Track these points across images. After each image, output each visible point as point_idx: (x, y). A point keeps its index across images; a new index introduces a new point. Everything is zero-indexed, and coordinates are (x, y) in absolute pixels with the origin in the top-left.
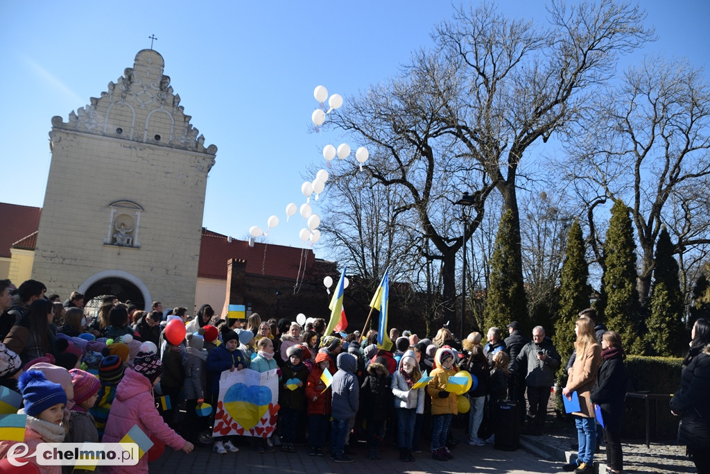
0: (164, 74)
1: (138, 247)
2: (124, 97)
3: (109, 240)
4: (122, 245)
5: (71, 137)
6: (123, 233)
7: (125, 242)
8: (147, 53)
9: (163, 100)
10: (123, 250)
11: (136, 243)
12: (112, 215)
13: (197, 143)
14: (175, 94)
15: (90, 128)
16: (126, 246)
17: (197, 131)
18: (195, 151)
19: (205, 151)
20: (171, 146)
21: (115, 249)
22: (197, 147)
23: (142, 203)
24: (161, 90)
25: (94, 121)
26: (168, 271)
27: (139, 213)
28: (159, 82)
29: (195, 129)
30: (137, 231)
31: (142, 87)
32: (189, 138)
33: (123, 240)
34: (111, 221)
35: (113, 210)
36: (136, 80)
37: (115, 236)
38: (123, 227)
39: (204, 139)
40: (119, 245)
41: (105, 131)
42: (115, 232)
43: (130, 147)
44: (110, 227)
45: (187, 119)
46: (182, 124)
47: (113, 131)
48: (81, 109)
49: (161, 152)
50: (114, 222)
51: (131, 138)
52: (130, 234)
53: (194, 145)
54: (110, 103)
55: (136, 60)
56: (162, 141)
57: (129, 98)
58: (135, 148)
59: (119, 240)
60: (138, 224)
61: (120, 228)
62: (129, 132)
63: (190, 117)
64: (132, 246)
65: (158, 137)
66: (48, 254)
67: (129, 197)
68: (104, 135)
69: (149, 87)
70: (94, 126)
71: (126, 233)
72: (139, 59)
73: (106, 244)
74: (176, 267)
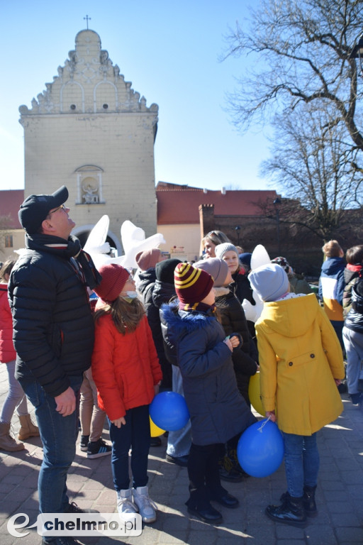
0: (103, 49)
1: (104, 203)
2: (72, 77)
3: (79, 201)
4: (90, 203)
5: (36, 120)
6: (90, 193)
7: (93, 200)
8: (85, 34)
9: (105, 72)
10: (91, 207)
11: (101, 200)
12: (78, 180)
13: (140, 105)
14: (114, 65)
15: (49, 110)
16: (94, 203)
17: (138, 94)
18: (139, 112)
19: (148, 111)
20: (118, 111)
21: (85, 207)
22: (140, 108)
23: (102, 165)
24: (102, 63)
25: (51, 103)
26: (131, 219)
27: (100, 174)
28: (98, 57)
29: (136, 93)
30: (101, 189)
31: (86, 64)
32: (132, 101)
33: (90, 199)
34: (79, 184)
35: (79, 175)
36: (79, 60)
37: (84, 197)
38: (89, 188)
39: (145, 100)
40: (87, 204)
41: (62, 110)
42: (84, 193)
43: (84, 119)
44: (79, 189)
45: (128, 85)
46: (124, 90)
47: (68, 109)
48: (40, 96)
49: (110, 118)
51: (84, 111)
52: (96, 193)
53: (138, 107)
54: (62, 85)
55: (76, 41)
56: (110, 108)
57: (76, 77)
58: (88, 119)
59: (87, 200)
60: (101, 184)
61: (87, 189)
62: (81, 107)
63: (130, 84)
64: (99, 203)
65: (106, 106)
67: (89, 162)
68: (62, 113)
69: (91, 64)
70: (52, 107)
71: (93, 193)
72: (79, 39)
73: (77, 204)
74: (137, 216)
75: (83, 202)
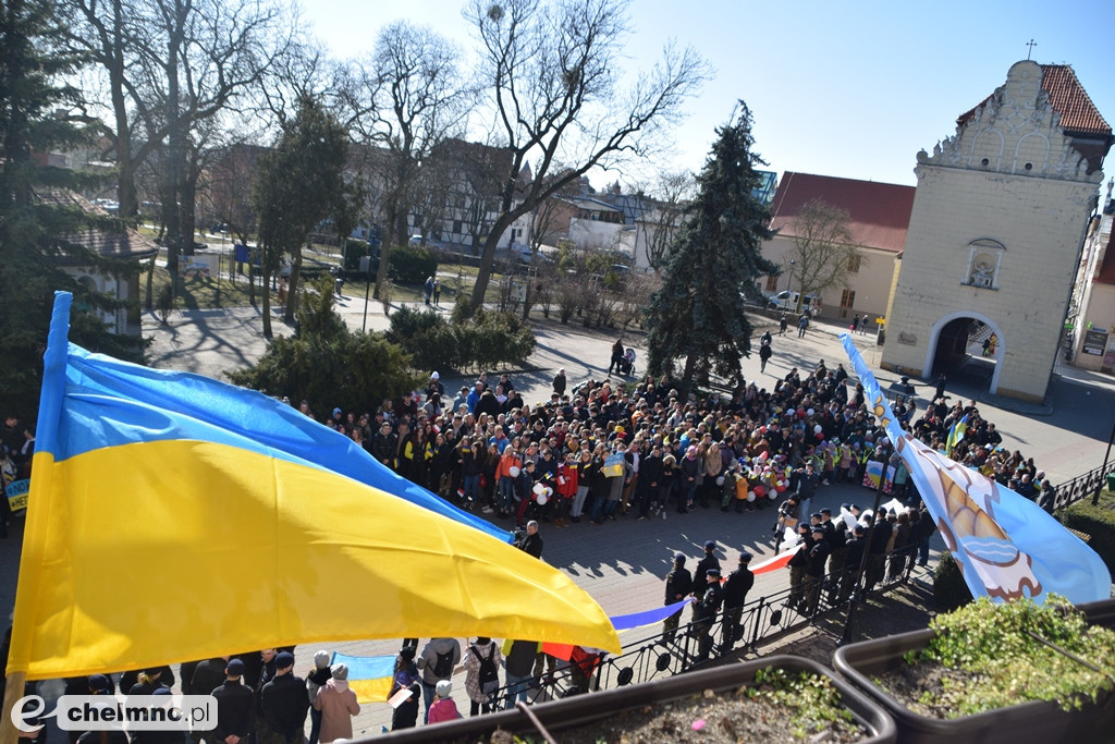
1: (996, 290)
2: (992, 123)
3: (966, 280)
4: (979, 287)
5: (935, 172)
6: (983, 272)
7: (984, 282)
8: (1024, 65)
9: (1038, 120)
10: (979, 290)
11: (994, 285)
12: (972, 254)
13: (1078, 170)
15: (954, 161)
16: (983, 287)
18: (1074, 180)
19: (1088, 179)
20: (1043, 176)
21: (972, 290)
22: (1077, 174)
23: (1005, 242)
24: (1037, 108)
25: (959, 154)
26: (1026, 316)
27: (1000, 252)
28: (1034, 100)
30: (997, 272)
31: (1015, 108)
32: (1067, 165)
33: (981, 280)
34: (971, 260)
35: (973, 249)
36: (1007, 102)
37: (973, 276)
38: (982, 267)
40: (976, 286)
41: (969, 164)
42: (976, 272)
43: (996, 180)
44: (969, 266)
45: (1068, 142)
46: (1060, 148)
47: (978, 164)
48: (946, 142)
49: (1030, 183)
50: (973, 262)
51: (998, 170)
52: (990, 274)
53: (1074, 172)
54: (977, 131)
55: (1009, 76)
56: (1033, 170)
57: (998, 125)
58: (1002, 180)
59: (977, 281)
60: (998, 265)
61: (979, 267)
62: (995, 163)
64: (990, 288)
65: (1029, 166)
66: (907, 290)
67: (991, 235)
68: (969, 168)
69: (1022, 108)
70: (958, 159)
71: (986, 274)
72: (1014, 73)
73: (963, 284)
74: (1036, 314)
75: (971, 282)
